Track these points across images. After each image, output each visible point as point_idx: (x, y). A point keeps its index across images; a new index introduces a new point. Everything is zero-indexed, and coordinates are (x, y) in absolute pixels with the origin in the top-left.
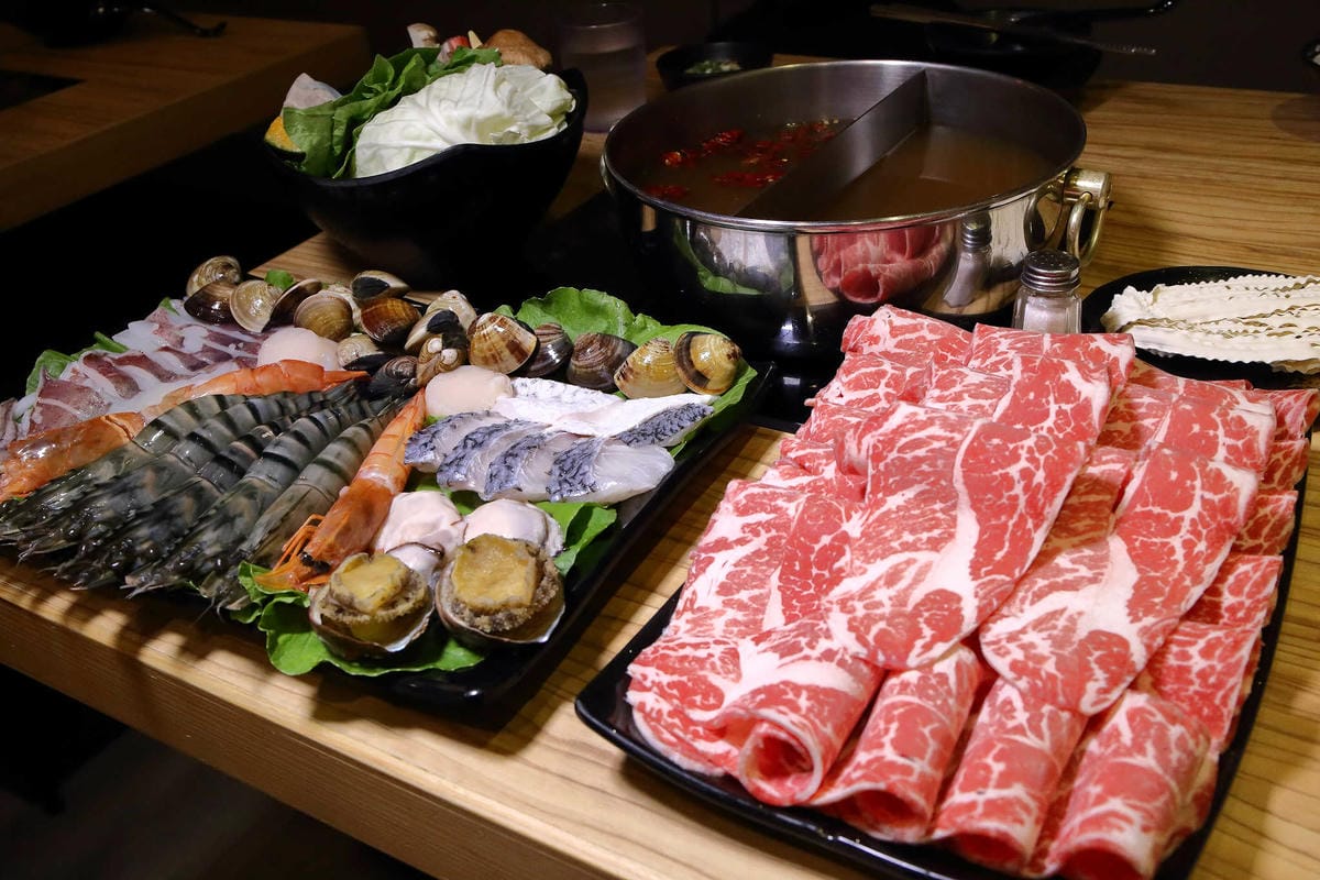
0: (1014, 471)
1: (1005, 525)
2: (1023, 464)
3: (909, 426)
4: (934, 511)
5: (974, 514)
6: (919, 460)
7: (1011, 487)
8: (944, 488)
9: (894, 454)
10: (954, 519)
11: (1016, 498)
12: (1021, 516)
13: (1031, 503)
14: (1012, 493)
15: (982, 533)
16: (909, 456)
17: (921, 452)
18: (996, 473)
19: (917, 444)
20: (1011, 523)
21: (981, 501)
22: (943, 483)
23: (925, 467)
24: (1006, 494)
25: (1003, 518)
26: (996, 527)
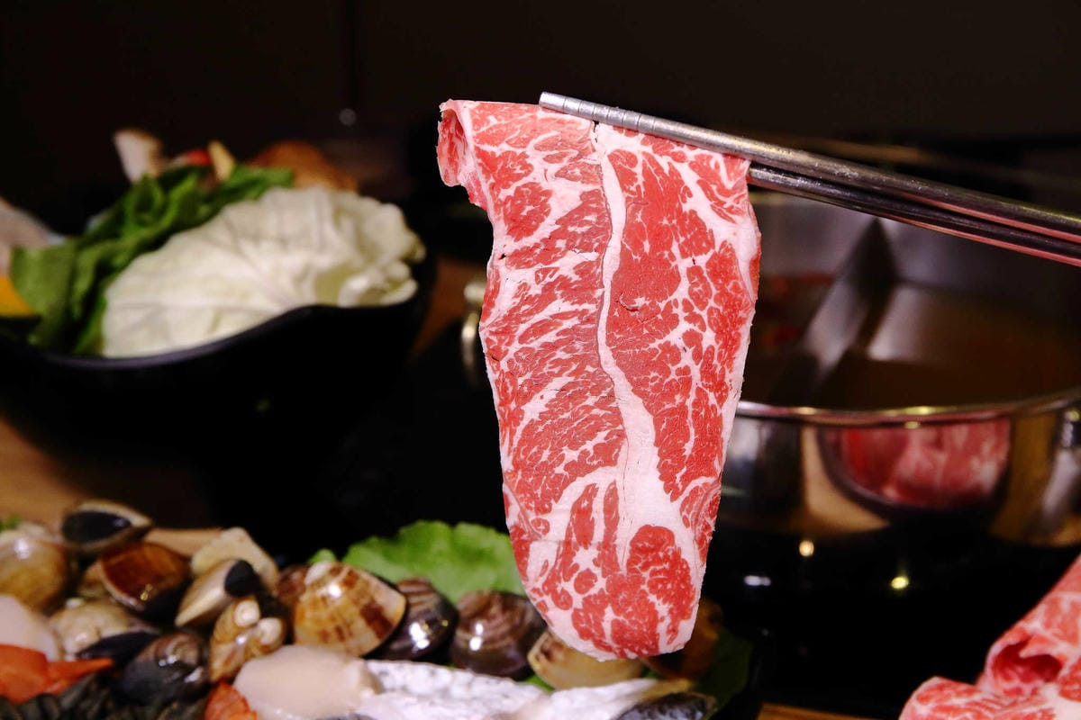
0: (675, 337)
1: (683, 406)
2: (684, 326)
3: (524, 308)
4: (588, 408)
5: (641, 400)
6: (551, 347)
7: (677, 359)
8: (592, 376)
9: (516, 346)
10: (617, 412)
11: (686, 370)
12: (699, 390)
13: (707, 372)
14: (681, 365)
15: (657, 424)
16: (535, 344)
17: (550, 337)
18: (655, 345)
19: (542, 328)
20: (689, 402)
21: (645, 383)
22: (590, 369)
23: (561, 354)
24: (673, 369)
25: (678, 398)
26: (672, 412)
